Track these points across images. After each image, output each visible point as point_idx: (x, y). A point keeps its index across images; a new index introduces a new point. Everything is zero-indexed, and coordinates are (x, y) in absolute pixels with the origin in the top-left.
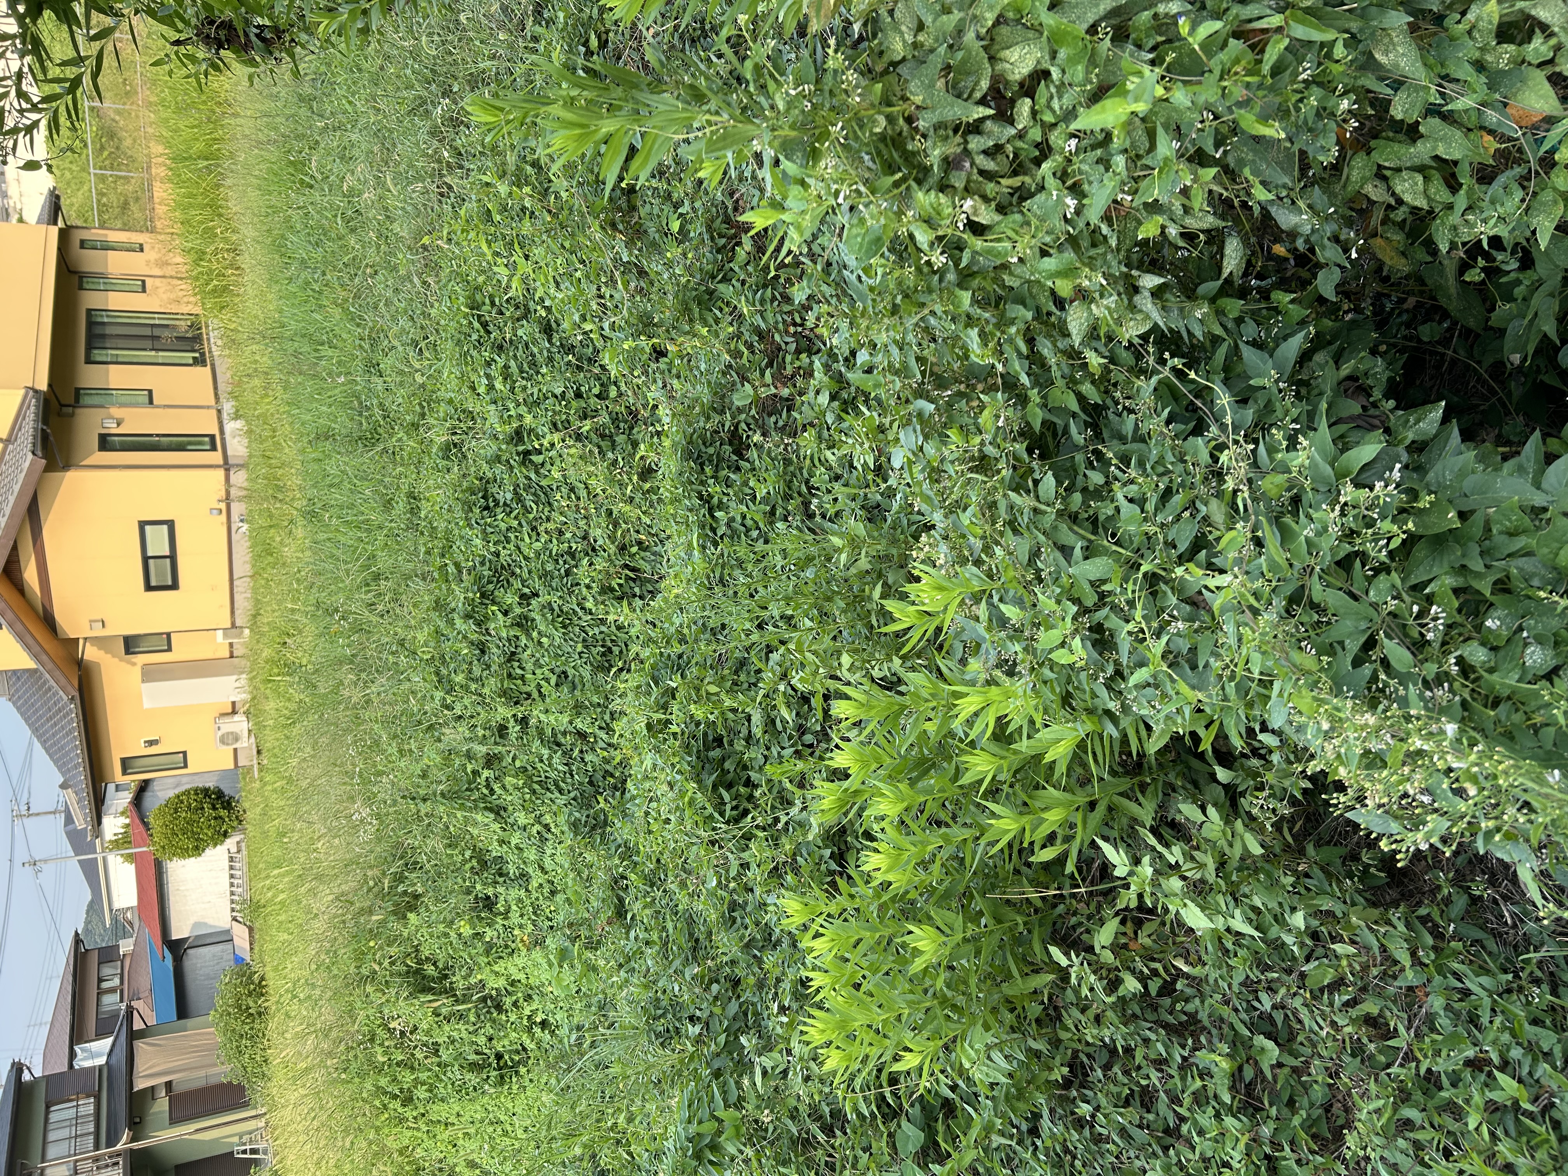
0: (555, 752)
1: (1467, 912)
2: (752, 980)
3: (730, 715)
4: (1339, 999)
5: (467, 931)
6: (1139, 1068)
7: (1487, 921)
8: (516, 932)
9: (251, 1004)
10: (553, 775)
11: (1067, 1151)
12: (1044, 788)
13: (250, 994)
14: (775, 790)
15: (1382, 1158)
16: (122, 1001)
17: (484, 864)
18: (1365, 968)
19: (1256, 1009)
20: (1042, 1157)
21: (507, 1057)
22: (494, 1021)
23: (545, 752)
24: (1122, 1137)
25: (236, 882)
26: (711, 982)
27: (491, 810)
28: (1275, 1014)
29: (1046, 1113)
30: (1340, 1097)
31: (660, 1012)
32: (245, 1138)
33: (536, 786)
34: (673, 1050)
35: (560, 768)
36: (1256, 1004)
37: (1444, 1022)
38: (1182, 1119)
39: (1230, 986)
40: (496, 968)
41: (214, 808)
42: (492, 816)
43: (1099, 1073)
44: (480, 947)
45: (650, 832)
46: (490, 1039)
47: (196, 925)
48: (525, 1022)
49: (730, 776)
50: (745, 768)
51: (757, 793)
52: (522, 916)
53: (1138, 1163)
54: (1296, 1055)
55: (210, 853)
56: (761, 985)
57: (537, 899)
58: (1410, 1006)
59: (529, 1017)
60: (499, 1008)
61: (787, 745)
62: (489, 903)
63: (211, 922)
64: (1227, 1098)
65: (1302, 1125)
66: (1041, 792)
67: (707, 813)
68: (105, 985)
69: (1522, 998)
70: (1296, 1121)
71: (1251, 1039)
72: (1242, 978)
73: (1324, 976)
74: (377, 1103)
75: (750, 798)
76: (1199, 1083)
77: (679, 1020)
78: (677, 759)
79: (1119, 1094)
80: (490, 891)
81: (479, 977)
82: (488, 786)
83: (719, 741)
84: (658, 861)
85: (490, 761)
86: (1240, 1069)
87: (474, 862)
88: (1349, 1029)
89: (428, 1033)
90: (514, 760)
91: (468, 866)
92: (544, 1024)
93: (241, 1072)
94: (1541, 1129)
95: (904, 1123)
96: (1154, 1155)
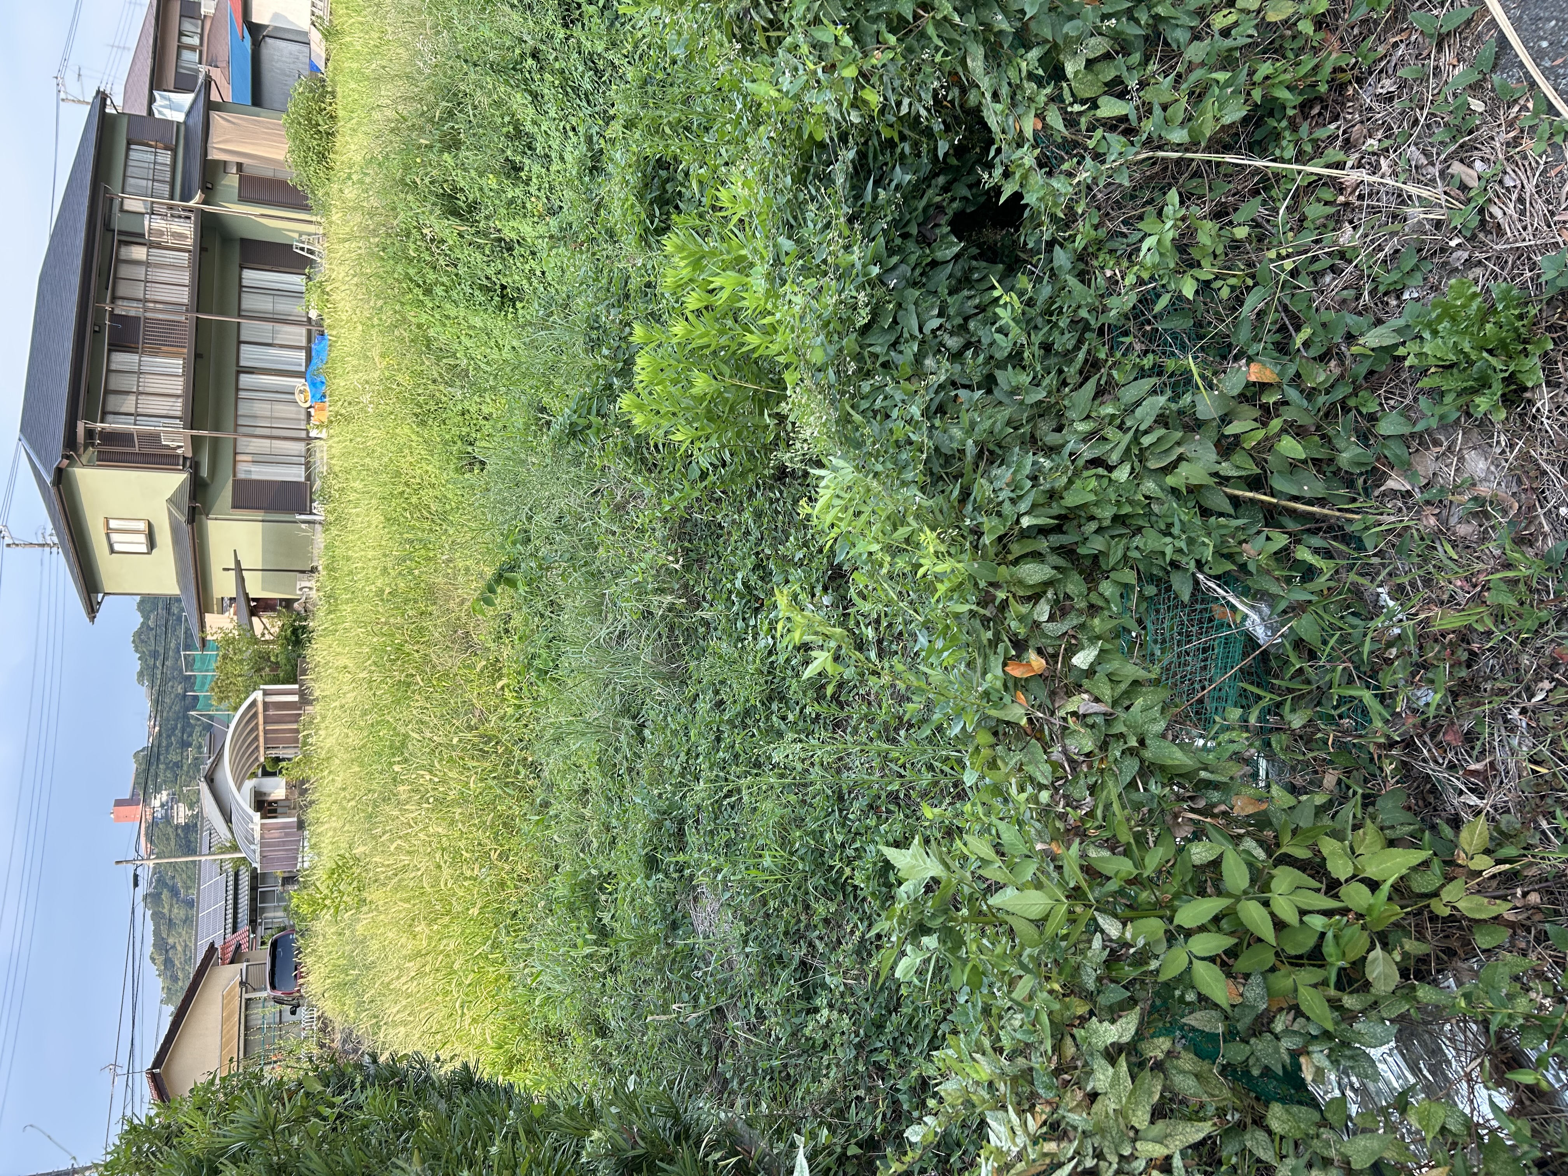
5: (494, 183)
8: (533, 199)
16: (200, 63)
17: (517, 133)
21: (508, 291)
22: (504, 260)
23: (580, 68)
27: (531, 93)
42: (530, 98)
46: (499, 273)
60: (509, 251)
63: (291, 18)
68: (186, 40)
74: (404, 285)
80: (518, 159)
87: (510, 129)
89: (452, 248)
90: (555, 60)
91: (505, 130)
93: (305, 179)
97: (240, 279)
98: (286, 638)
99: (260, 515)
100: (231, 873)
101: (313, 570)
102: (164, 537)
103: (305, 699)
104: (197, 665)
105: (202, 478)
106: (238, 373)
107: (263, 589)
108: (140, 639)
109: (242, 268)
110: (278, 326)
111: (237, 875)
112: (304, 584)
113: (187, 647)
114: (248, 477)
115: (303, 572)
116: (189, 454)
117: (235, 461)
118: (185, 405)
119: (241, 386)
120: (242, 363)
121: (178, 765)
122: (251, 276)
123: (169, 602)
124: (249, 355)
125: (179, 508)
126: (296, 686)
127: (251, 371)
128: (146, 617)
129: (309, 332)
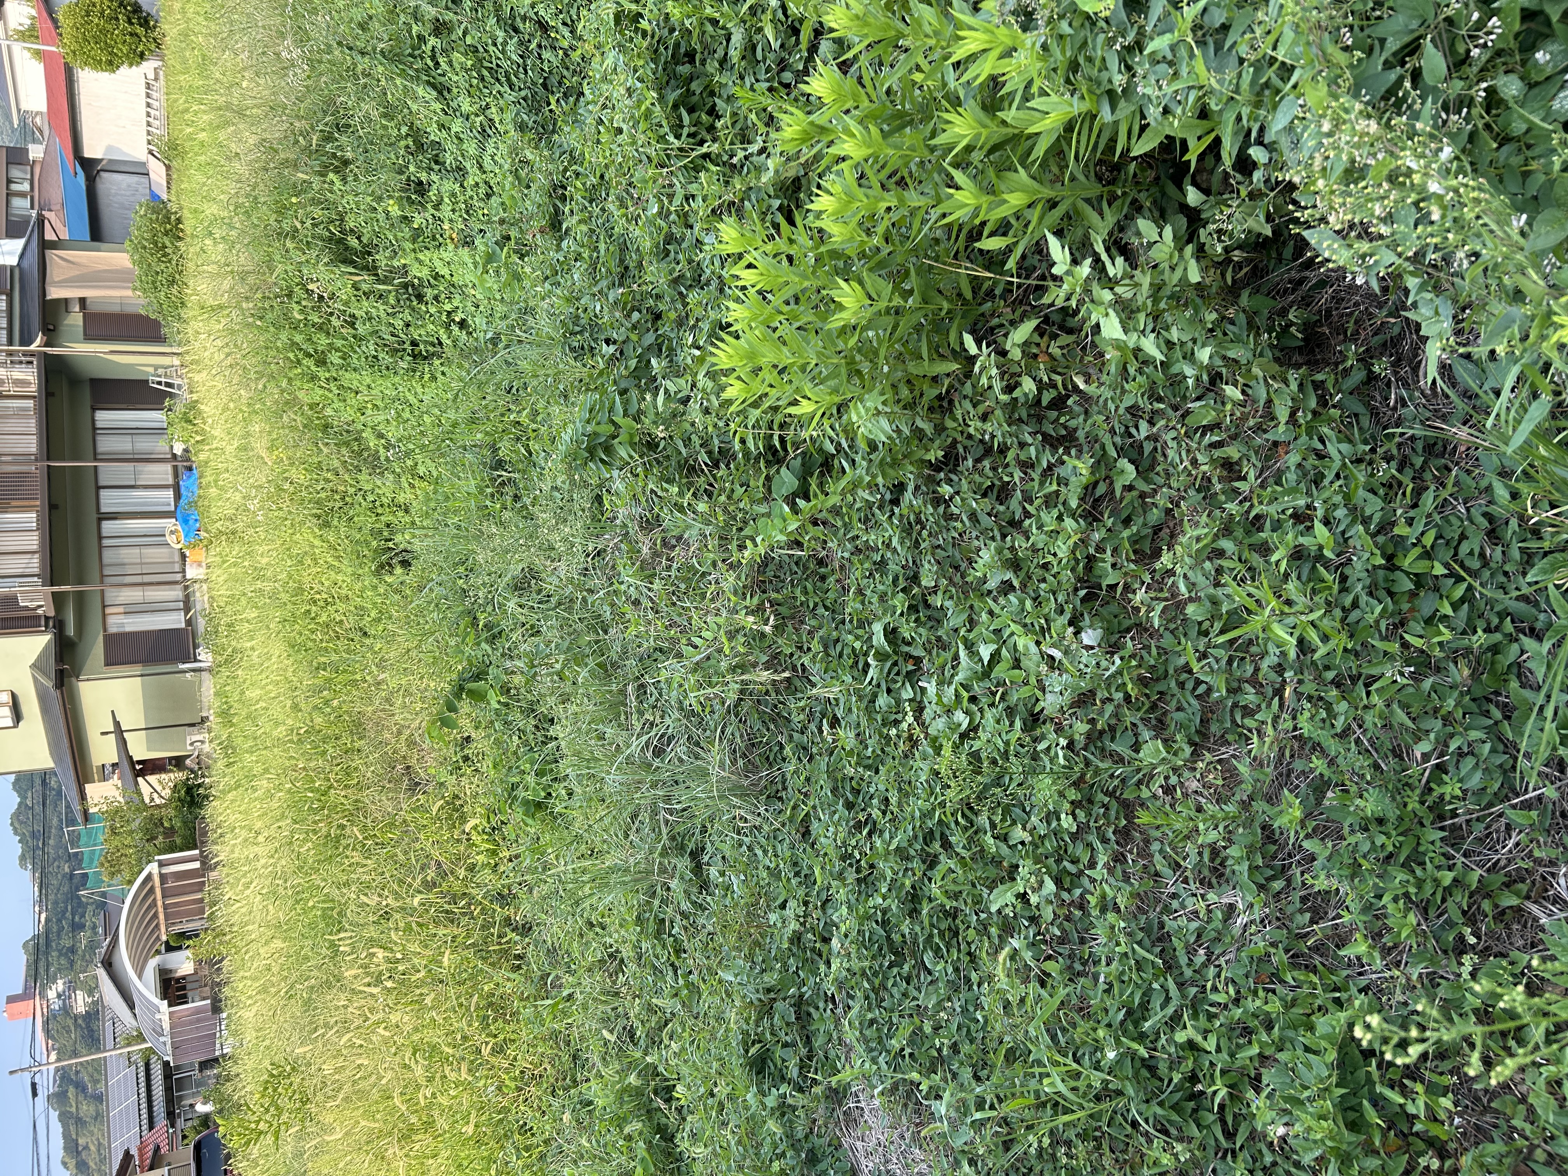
0: (511, 38)
1: (1357, 388)
2: (673, 315)
3: (709, 28)
4: (1209, 438)
5: (395, 211)
6: (1007, 465)
7: (1373, 398)
8: (446, 226)
9: (168, 244)
10: (505, 64)
11: (919, 521)
12: (1016, 171)
13: (166, 233)
14: (738, 126)
15: (1185, 576)
16: (32, 208)
17: (420, 146)
18: (1244, 418)
19: (1131, 435)
20: (896, 521)
21: (422, 347)
22: (413, 310)
23: (500, 34)
24: (970, 519)
25: (153, 112)
26: (633, 309)
27: (434, 86)
28: (1145, 444)
29: (911, 487)
30: (1171, 524)
31: (578, 329)
32: (160, 371)
33: (485, 73)
34: (584, 366)
35: (515, 57)
36: (1133, 431)
37: (1291, 477)
38: (1027, 515)
39: (1117, 408)
40: (421, 256)
41: (131, 23)
42: (435, 93)
43: (970, 463)
44: (407, 232)
45: (598, 142)
46: (408, 325)
47: (109, 148)
48: (444, 318)
49: (695, 99)
50: (712, 94)
51: (719, 124)
52: (453, 211)
53: (976, 543)
54: (1148, 481)
55: (124, 70)
56: (680, 323)
57: (471, 198)
58: (1268, 458)
59: (449, 313)
60: (420, 297)
61: (763, 77)
62: (421, 188)
63: (126, 149)
64: (1074, 503)
65: (1129, 538)
66: (1010, 175)
67: (662, 132)
68: (14, 187)
69: (1369, 469)
70: (1126, 534)
71: (1116, 460)
72: (1129, 403)
73: (1205, 417)
74: (291, 355)
75: (711, 128)
76: (1054, 487)
77: (595, 340)
78: (641, 63)
79: (981, 484)
80: (423, 176)
81: (403, 261)
82: (433, 57)
83: (690, 56)
84: (602, 177)
85: (440, 28)
86: (1096, 484)
87: (410, 142)
88: (1205, 468)
89: (346, 303)
90: (465, 33)
91: (403, 143)
92: (463, 324)
93: (156, 306)
94: (1329, 577)
95: (783, 470)
96: (993, 538)
97: (93, 421)
98: (180, 800)
99: (138, 669)
100: (141, 1064)
101: (204, 720)
102: (31, 707)
103: (207, 865)
104: (83, 840)
105: (68, 638)
106: (100, 520)
107: (149, 749)
108: (19, 819)
109: (94, 409)
110: (140, 466)
111: (147, 1066)
112: (195, 738)
113: (72, 822)
114: (121, 630)
115: (192, 725)
116: (51, 613)
117: (104, 615)
118: (42, 561)
119: (104, 534)
120: (104, 509)
121: (73, 950)
122: (104, 418)
123: (44, 776)
124: (110, 500)
125: (45, 674)
126: (197, 852)
127: (114, 516)
128: (23, 797)
129: (175, 468)
